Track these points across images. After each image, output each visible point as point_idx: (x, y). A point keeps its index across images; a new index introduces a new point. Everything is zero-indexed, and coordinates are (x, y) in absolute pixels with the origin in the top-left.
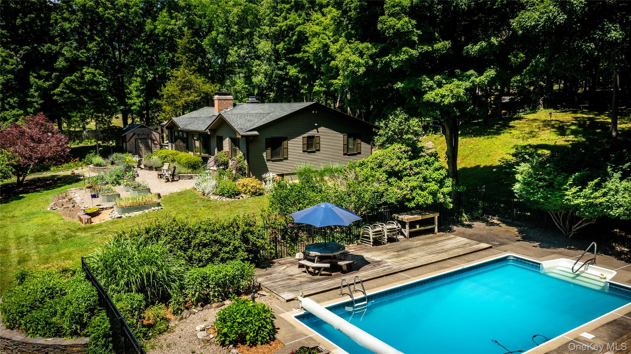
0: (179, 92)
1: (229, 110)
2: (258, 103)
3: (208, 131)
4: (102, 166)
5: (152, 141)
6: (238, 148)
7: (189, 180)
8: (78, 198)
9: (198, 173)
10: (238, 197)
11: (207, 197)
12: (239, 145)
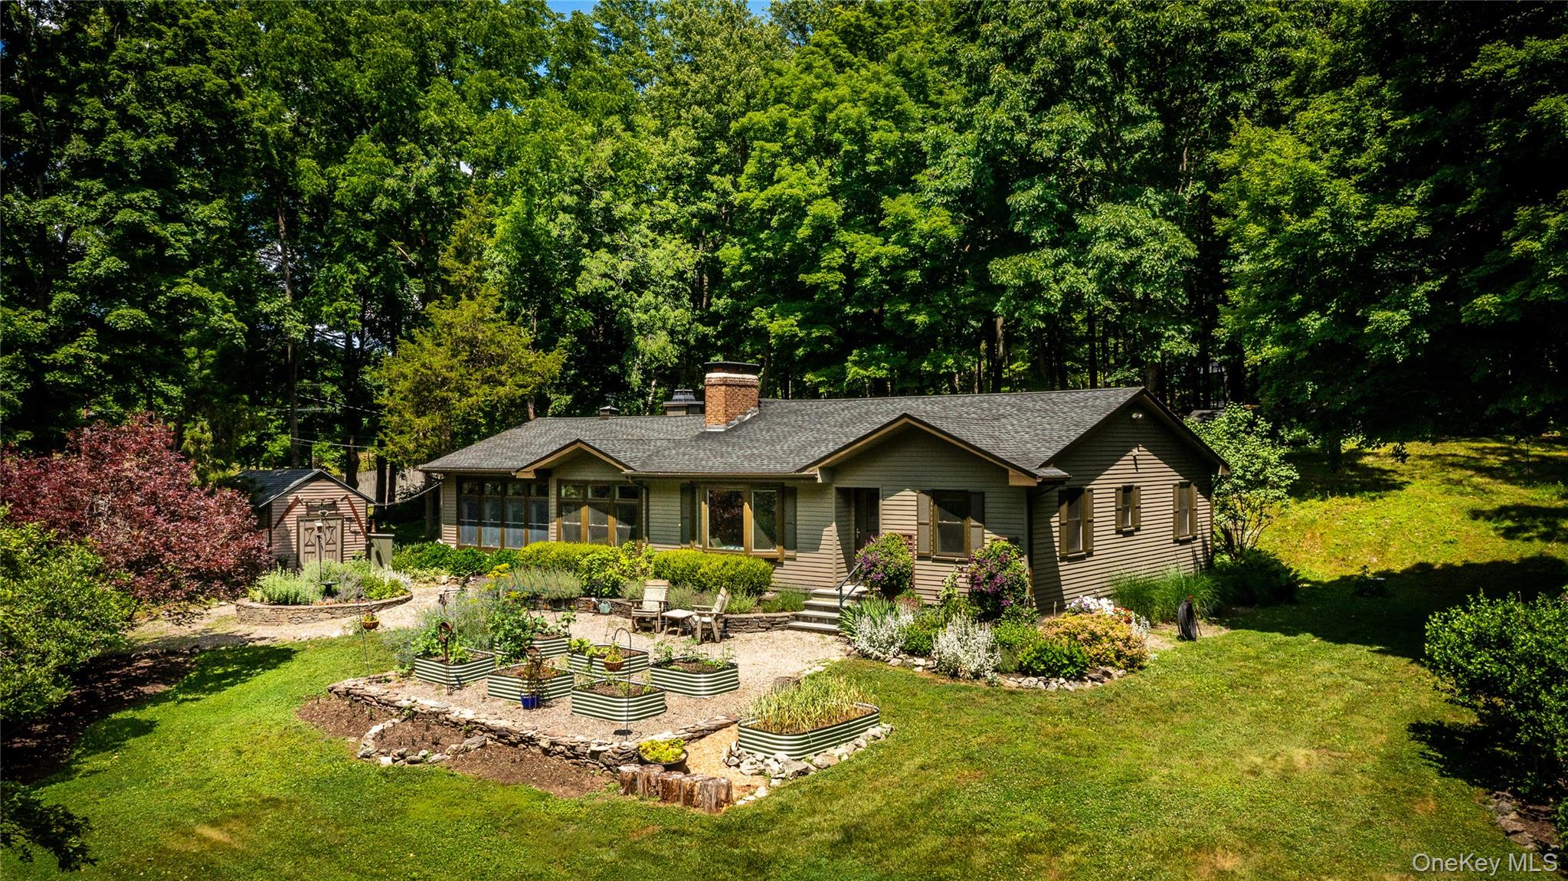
1: (748, 417)
3: (815, 471)
4: (300, 604)
5: (346, 524)
6: (974, 523)
7: (770, 634)
8: (469, 714)
9: (783, 610)
10: (1093, 675)
11: (981, 683)
12: (984, 513)
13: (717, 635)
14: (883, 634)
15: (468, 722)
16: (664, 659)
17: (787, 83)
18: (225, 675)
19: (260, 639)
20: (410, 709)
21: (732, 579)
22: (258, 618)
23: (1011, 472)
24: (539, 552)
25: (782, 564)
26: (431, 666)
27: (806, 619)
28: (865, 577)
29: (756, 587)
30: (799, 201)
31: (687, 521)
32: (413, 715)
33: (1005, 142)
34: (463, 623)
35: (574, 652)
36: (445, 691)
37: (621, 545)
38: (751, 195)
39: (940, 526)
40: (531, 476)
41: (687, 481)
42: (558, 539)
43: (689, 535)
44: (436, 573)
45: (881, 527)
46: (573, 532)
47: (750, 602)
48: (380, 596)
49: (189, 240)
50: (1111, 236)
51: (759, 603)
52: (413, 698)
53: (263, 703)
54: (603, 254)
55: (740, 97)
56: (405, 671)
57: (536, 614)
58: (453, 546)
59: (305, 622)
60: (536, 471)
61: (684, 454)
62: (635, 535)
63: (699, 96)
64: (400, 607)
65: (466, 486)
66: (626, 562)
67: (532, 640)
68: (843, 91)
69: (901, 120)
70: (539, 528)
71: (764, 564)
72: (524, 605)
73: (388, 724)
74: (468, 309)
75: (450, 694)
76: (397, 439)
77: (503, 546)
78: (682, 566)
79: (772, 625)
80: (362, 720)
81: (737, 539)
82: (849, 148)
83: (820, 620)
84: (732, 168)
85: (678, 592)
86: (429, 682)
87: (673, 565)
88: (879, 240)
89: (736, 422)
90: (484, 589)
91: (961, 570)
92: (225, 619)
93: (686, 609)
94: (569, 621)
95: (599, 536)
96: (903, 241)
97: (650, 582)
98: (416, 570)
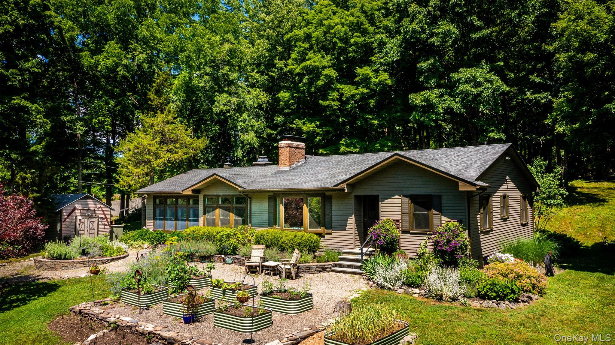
0: (157, 146)
1: (300, 163)
2: (271, 164)
3: (344, 186)
4: (67, 259)
5: (100, 220)
6: (435, 212)
7: (322, 274)
8: (150, 327)
9: (328, 261)
10: (523, 299)
11: (456, 304)
12: (441, 207)
13: (294, 275)
14: (391, 274)
15: (149, 333)
16: (268, 291)
17: (311, 18)
18: (17, 300)
19: (42, 279)
20: (115, 323)
21: (299, 245)
22: (45, 267)
23: (460, 183)
24: (194, 231)
25: (324, 237)
26: (131, 296)
27: (341, 266)
28: (374, 243)
29: (312, 249)
30: (318, 68)
31: (272, 215)
32: (116, 327)
33: (416, 38)
34: (151, 269)
35: (214, 287)
36: (138, 310)
37: (237, 227)
38: (294, 67)
39: (414, 214)
40: (190, 193)
41: (272, 194)
42: (204, 225)
43: (273, 221)
44: (142, 243)
45: (381, 215)
46: (211, 221)
47: (309, 257)
48: (111, 255)
49: (20, 78)
50: (467, 82)
51: (315, 257)
52: (117, 316)
53: (31, 317)
54: (225, 95)
55: (288, 25)
56: (116, 298)
57: (192, 264)
58: (151, 230)
59: (69, 269)
60: (193, 191)
61: (269, 181)
62: (244, 223)
63: (270, 25)
64: (121, 261)
65: (158, 201)
66: (240, 236)
67: (189, 279)
68: (337, 20)
69: (364, 33)
70: (194, 221)
71: (315, 237)
72: (185, 259)
73: (101, 333)
74: (161, 117)
75: (140, 313)
76: (125, 179)
77: (176, 230)
78: (271, 238)
79: (323, 269)
80: (86, 330)
81: (300, 224)
82: (341, 45)
83: (349, 266)
84: (285, 56)
85: (269, 251)
86: (129, 305)
87: (266, 237)
88: (354, 87)
89: (294, 166)
90: (164, 251)
91: (430, 239)
92: (30, 267)
93: (275, 261)
94: (211, 268)
95: (225, 223)
96: (367, 87)
97: (255, 246)
98: (132, 242)
